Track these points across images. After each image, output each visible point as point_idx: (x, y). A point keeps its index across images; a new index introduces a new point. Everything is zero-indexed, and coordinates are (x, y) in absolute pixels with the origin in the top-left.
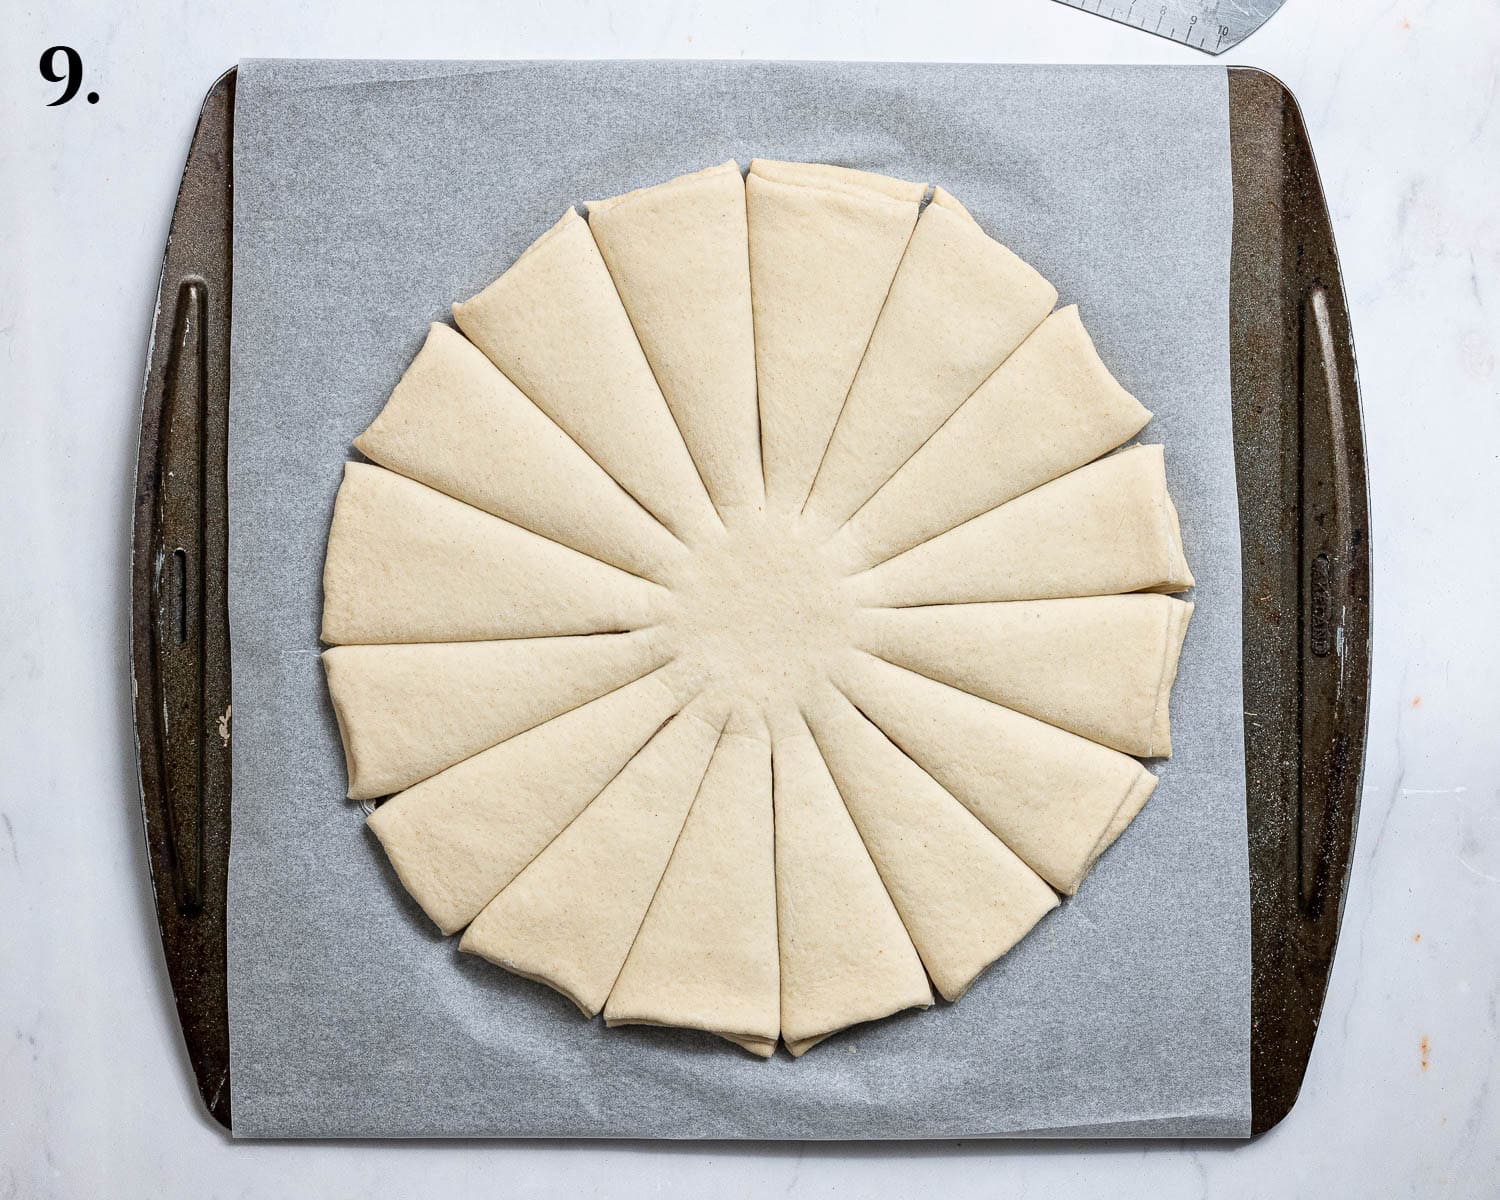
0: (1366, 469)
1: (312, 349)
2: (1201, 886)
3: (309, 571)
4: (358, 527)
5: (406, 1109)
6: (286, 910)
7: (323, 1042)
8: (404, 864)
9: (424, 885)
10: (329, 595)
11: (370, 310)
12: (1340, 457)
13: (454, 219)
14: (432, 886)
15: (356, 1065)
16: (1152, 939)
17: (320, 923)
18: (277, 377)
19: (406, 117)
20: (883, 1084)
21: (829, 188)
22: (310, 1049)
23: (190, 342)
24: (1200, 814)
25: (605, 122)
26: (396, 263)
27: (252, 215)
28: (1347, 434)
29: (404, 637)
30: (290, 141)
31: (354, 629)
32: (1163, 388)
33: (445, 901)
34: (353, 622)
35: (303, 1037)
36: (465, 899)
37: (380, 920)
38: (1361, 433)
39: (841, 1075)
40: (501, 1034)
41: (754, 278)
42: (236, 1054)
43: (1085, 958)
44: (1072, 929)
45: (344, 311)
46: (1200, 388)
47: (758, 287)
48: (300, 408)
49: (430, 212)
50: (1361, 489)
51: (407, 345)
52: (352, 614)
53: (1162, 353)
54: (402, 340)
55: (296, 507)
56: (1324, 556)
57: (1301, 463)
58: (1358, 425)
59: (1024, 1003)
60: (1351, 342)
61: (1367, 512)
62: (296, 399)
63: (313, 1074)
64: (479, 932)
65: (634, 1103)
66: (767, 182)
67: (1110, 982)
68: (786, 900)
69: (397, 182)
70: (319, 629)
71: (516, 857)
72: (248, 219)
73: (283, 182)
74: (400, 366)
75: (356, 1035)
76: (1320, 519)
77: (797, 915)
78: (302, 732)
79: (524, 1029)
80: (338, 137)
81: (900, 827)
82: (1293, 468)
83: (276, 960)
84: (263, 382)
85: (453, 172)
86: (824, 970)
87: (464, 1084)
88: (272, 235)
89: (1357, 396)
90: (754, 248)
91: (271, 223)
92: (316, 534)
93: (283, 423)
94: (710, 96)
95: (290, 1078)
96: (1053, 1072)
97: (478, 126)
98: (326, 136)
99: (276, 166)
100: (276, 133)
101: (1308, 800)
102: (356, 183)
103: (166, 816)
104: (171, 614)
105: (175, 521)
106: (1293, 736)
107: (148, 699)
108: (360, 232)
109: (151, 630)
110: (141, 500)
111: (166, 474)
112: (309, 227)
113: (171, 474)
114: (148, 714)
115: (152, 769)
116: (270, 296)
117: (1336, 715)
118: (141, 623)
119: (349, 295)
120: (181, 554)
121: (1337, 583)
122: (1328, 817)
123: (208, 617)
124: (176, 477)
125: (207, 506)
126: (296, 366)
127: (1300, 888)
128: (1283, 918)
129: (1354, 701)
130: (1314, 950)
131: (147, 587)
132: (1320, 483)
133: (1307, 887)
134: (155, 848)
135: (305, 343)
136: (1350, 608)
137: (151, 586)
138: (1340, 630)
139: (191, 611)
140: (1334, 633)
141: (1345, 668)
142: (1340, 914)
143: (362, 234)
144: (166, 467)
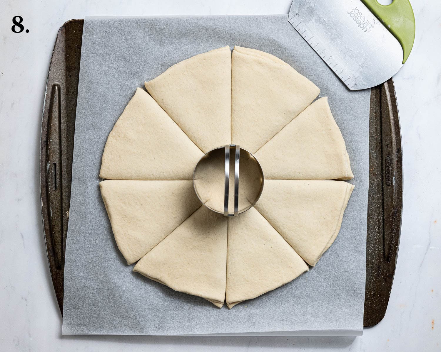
0: (400, 131)
1: (102, 92)
2: (351, 266)
3: (97, 157)
4: (114, 144)
5: (114, 316)
6: (83, 255)
7: (91, 295)
8: (120, 242)
9: (125, 249)
10: (103, 163)
11: (120, 82)
12: (393, 128)
13: (146, 57)
14: (127, 249)
15: (100, 302)
16: (336, 281)
17: (93, 259)
18: (91, 100)
19: (134, 27)
20: (254, 317)
21: (256, 56)
22: (87, 296)
23: (56, 102)
24: (352, 246)
25: (192, 32)
26: (128, 69)
27: (87, 52)
28: (394, 121)
29: (124, 178)
30: (100, 31)
31: (109, 174)
32: (350, 121)
33: (130, 254)
34: (109, 172)
35: (85, 292)
36: (136, 254)
37: (110, 260)
38: (398, 120)
39: (242, 314)
40: (143, 296)
41: (232, 81)
42: (65, 296)
43: (316, 285)
44: (312, 276)
45: (112, 82)
47: (233, 84)
48: (98, 109)
49: (139, 55)
50: (399, 137)
51: (130, 93)
52: (109, 169)
53: (350, 111)
54: (129, 91)
55: (95, 138)
56: (388, 156)
57: (381, 129)
58: (398, 118)
59: (297, 297)
60: (395, 94)
61: (401, 143)
62: (97, 106)
63: (87, 304)
64: (139, 265)
65: (181, 318)
66: (239, 53)
67: (322, 292)
68: (229, 261)
69: (130, 45)
70: (99, 173)
71: (152, 244)
72: (86, 53)
73: (97, 43)
74: (128, 99)
75: (101, 293)
76: (387, 146)
77: (232, 266)
78: (92, 204)
79: (150, 294)
80: (114, 31)
81: (265, 241)
82: (379, 130)
83: (79, 270)
84: (87, 101)
85: (147, 44)
86: (239, 283)
87: (131, 310)
88: (92, 58)
89: (397, 109)
90: (233, 72)
91: (92, 54)
92: (101, 146)
93: (93, 113)
94: (223, 27)
95: (81, 304)
96: (304, 317)
97: (155, 31)
98: (110, 30)
99: (95, 38)
100: (95, 28)
101: (386, 228)
102: (118, 45)
103: (52, 240)
104: (52, 181)
105: (52, 154)
106: (381, 209)
107: (46, 206)
108: (119, 59)
109: (46, 186)
110: (42, 148)
111: (50, 141)
112: (103, 57)
113: (51, 140)
114: (46, 210)
115: (48, 227)
116: (91, 76)
117: (393, 203)
118: (43, 184)
119: (114, 77)
120: (54, 164)
121: (393, 164)
122: (392, 232)
123: (63, 182)
124: (53, 141)
125: (62, 150)
126: (97, 97)
127: (384, 253)
128: (380, 262)
129: (398, 198)
130: (389, 271)
131: (44, 173)
132: (387, 135)
133: (386, 253)
134: (49, 249)
135: (100, 90)
136: (397, 172)
137: (46, 173)
138: (394, 178)
139: (58, 180)
140: (392, 178)
141: (395, 189)
142: (396, 261)
143: (119, 60)
144: (50, 139)
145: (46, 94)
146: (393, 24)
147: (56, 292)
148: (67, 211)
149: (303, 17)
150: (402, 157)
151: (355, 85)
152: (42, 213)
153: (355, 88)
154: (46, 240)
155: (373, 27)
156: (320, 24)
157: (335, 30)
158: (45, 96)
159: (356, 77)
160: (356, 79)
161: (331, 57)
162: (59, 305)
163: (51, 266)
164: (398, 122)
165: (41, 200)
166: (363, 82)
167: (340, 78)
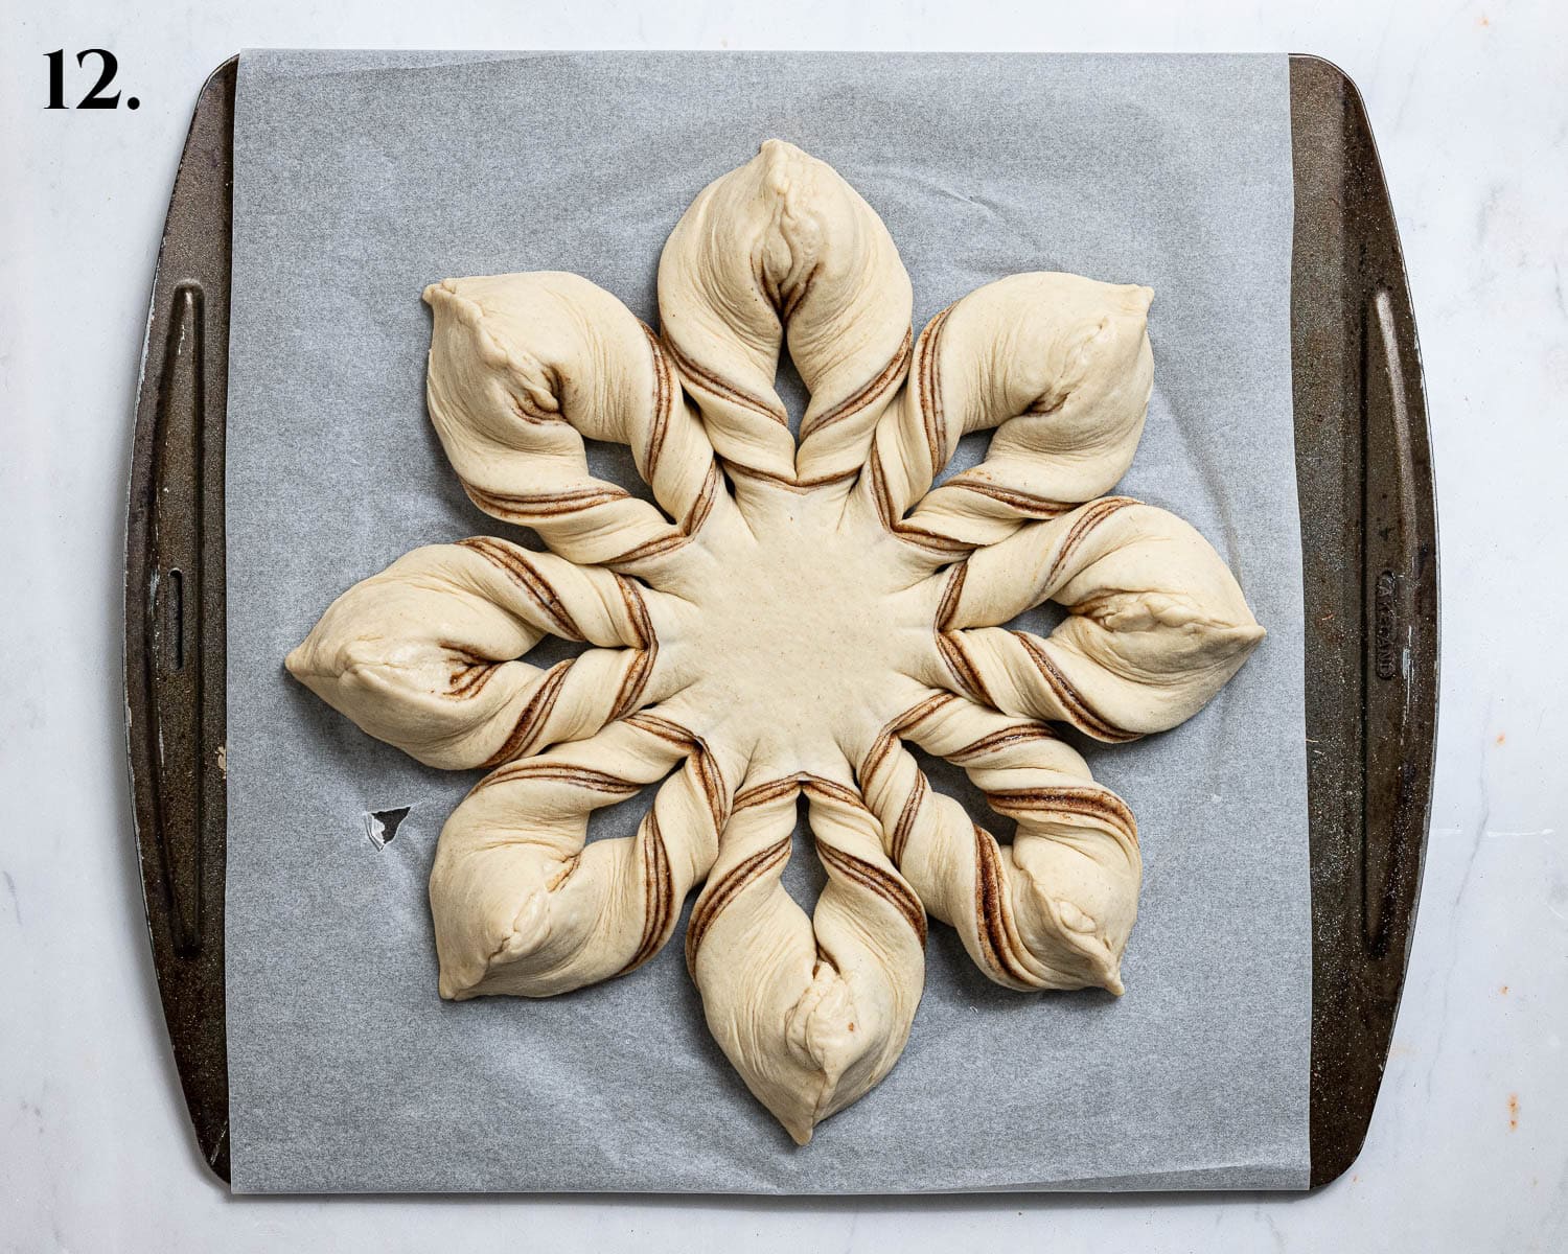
0: (1433, 481)
1: (318, 353)
3: (314, 587)
6: (290, 945)
7: (328, 1085)
11: (379, 312)
12: (1406, 468)
15: (363, 1110)
17: (326, 958)
18: (280, 381)
19: (418, 107)
22: (314, 1092)
23: (185, 350)
24: (1259, 847)
25: (629, 114)
27: (254, 208)
28: (1413, 444)
30: (294, 130)
35: (306, 1079)
38: (1427, 442)
42: (235, 1100)
45: (352, 313)
46: (1260, 395)
48: (305, 415)
50: (1428, 503)
56: (1389, 573)
57: (1364, 474)
58: (1424, 433)
60: (1417, 346)
61: (1434, 527)
62: (300, 404)
63: (317, 1119)
65: (658, 1150)
73: (286, 174)
75: (364, 1077)
76: (1384, 534)
80: (345, 127)
82: (1355, 478)
83: (278, 998)
84: (265, 386)
85: (467, 166)
87: (477, 1129)
88: (274, 231)
89: (1423, 404)
91: (273, 217)
93: (287, 430)
94: (740, 87)
95: (293, 1123)
96: (1101, 1118)
97: (494, 117)
98: (333, 126)
99: (279, 157)
100: (279, 121)
101: (1373, 832)
102: (365, 177)
103: (162, 852)
104: (166, 638)
105: (171, 539)
106: (1356, 764)
107: (142, 729)
108: (369, 229)
109: (146, 655)
110: (134, 518)
111: (161, 490)
112: (314, 222)
113: (166, 489)
114: (143, 744)
115: (148, 803)
116: (272, 295)
117: (1402, 741)
118: (135, 647)
119: (357, 296)
120: (176, 575)
121: (1403, 601)
122: (1394, 849)
123: (206, 642)
124: (172, 493)
125: (205, 524)
126: (300, 370)
127: (1365, 925)
128: (1347, 957)
129: (1421, 726)
130: (1379, 990)
131: (141, 608)
132: (1385, 496)
133: (1372, 924)
134: (150, 886)
135: (310, 346)
136: (1416, 628)
137: (146, 608)
138: (1406, 651)
139: (188, 635)
140: (1400, 654)
141: (1411, 692)
142: (1407, 952)
143: (371, 231)
144: (161, 482)
145: (149, 322)
147: (174, 1041)
148: (221, 749)
150: (1438, 578)
152: (129, 751)
154: (143, 851)
158: (149, 326)
162: (184, 1088)
163: (156, 946)
164: (1428, 450)
165: (127, 707)
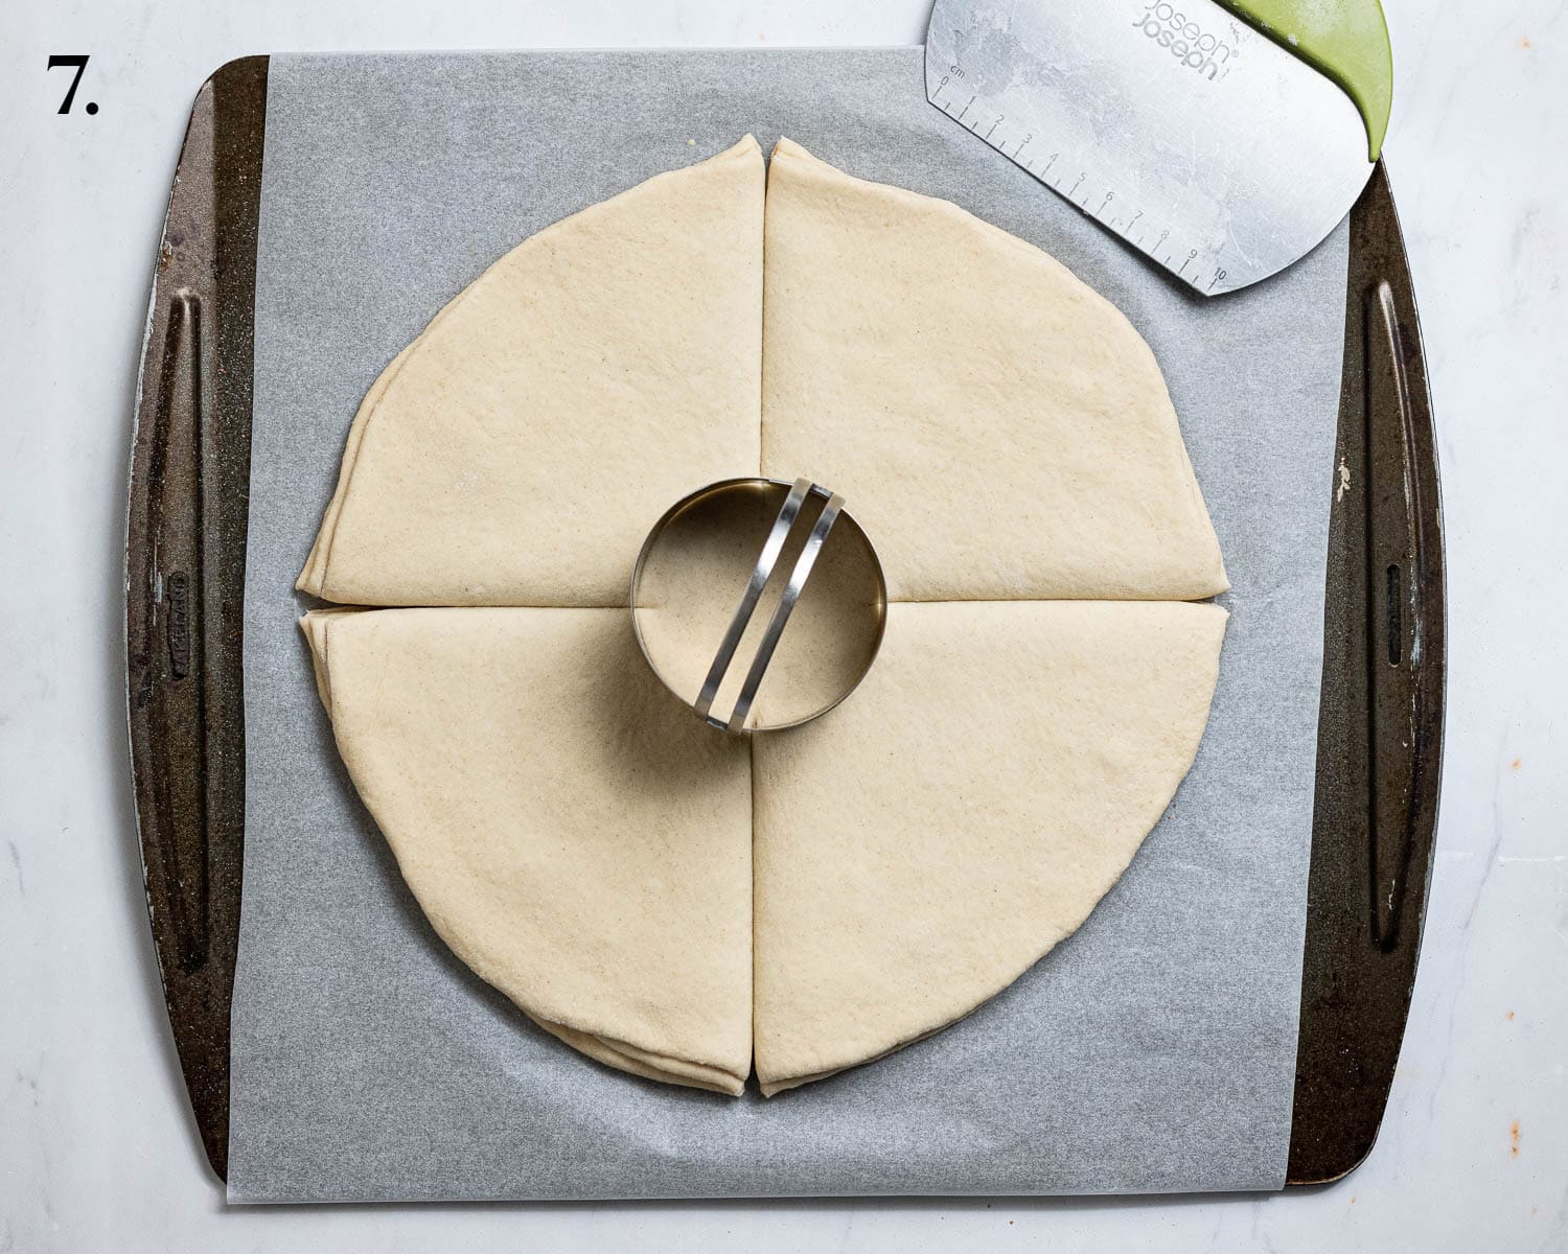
2: (309, 292)
13: (1063, 1047)
16: (364, 238)
18: (1258, 890)
43: (437, 223)
49: (1087, 1056)
53: (316, 862)
59: (505, 179)
67: (412, 196)
69: (1120, 1089)
146: (1305, 28)
149: (980, 77)
151: (1221, 275)
153: (1220, 287)
155: (1236, 54)
156: (1046, 88)
157: (1102, 97)
159: (1216, 246)
160: (1217, 252)
161: (1110, 195)
166: (1245, 257)
167: (1163, 263)
